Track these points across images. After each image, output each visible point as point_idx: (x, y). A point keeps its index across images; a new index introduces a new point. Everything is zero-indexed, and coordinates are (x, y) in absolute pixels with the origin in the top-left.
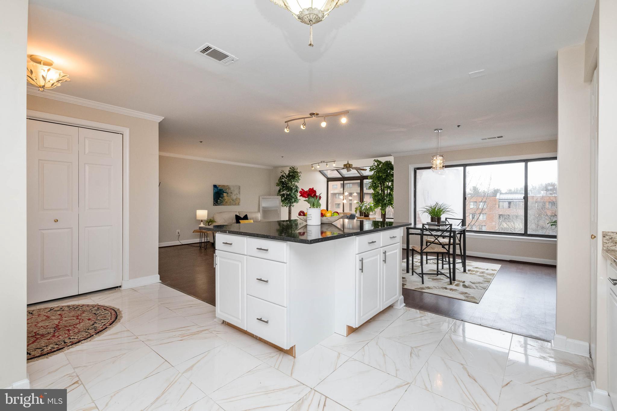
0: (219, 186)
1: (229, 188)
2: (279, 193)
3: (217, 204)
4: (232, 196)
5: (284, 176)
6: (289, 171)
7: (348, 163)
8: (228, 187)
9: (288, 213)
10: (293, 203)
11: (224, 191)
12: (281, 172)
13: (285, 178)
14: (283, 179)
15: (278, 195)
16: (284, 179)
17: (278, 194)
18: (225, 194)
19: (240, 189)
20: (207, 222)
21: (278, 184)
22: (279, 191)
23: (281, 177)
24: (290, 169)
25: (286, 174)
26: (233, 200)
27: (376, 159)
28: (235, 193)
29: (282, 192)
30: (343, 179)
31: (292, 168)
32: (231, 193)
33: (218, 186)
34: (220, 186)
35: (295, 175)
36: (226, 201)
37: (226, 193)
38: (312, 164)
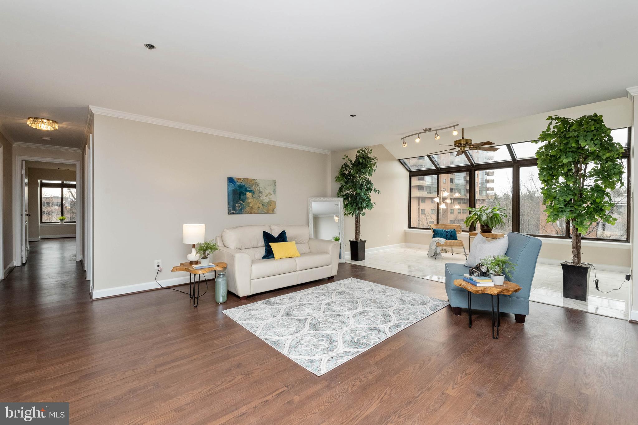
0: (238, 179)
1: (256, 184)
2: (340, 193)
3: (234, 212)
4: (261, 198)
5: (348, 166)
6: (356, 157)
7: (463, 138)
8: (254, 182)
9: (355, 226)
10: (362, 209)
11: (248, 189)
12: (344, 159)
13: (350, 168)
14: (346, 170)
15: (338, 197)
16: (348, 170)
17: (338, 194)
18: (249, 195)
19: (275, 185)
20: (201, 250)
21: (338, 178)
22: (341, 190)
23: (343, 166)
24: (358, 154)
25: (351, 161)
26: (263, 205)
27: (553, 114)
28: (267, 192)
29: (345, 191)
30: (438, 170)
31: (361, 151)
32: (260, 192)
33: (235, 180)
34: (240, 179)
35: (366, 163)
36: (251, 205)
37: (250, 191)
38: (404, 138)
